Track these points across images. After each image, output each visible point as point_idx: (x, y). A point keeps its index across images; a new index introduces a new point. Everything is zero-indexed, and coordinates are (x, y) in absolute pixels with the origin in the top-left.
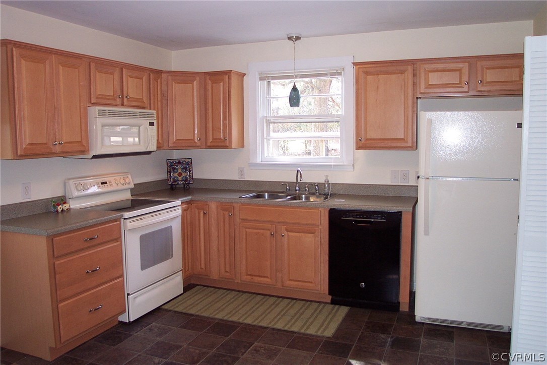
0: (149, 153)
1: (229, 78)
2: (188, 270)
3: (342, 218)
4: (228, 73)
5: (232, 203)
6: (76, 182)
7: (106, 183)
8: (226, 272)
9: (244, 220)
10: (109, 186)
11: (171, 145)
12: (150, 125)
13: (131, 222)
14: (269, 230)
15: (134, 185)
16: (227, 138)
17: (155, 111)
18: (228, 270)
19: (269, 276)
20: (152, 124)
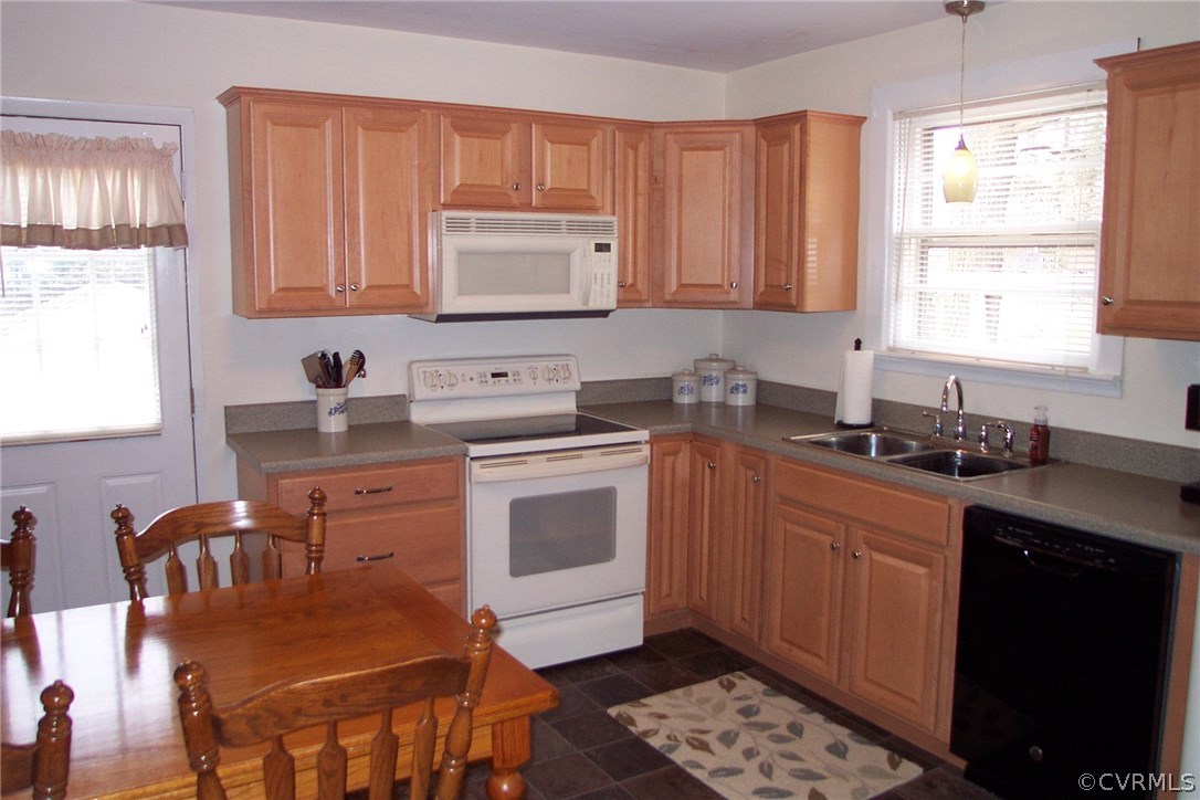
0: (604, 314)
1: (804, 132)
2: (668, 596)
3: (997, 537)
4: (800, 117)
5: (765, 451)
6: (427, 370)
7: (505, 375)
8: (743, 619)
9: (785, 500)
10: (511, 381)
11: (668, 297)
12: (596, 251)
13: (482, 467)
14: (830, 534)
15: (582, 383)
16: (794, 286)
17: (615, 219)
18: (747, 617)
19: (823, 654)
20: (602, 248)
